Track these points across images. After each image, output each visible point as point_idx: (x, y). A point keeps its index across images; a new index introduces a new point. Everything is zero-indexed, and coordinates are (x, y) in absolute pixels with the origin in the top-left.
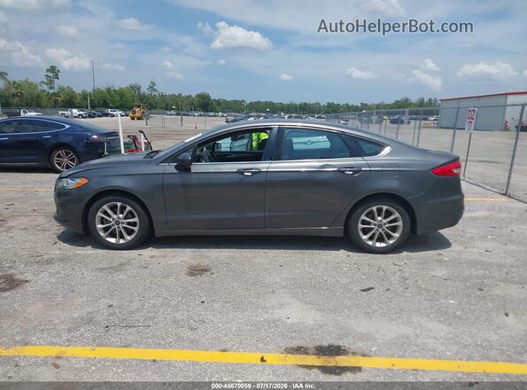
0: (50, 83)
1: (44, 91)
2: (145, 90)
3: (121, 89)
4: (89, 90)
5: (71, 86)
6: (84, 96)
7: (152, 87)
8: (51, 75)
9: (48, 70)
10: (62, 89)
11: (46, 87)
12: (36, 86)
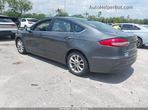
0: (99, 16)
1: (97, 18)
2: (125, 18)
3: (118, 17)
4: (109, 18)
5: (104, 17)
6: (107, 20)
7: (128, 17)
8: (99, 14)
9: (99, 13)
10: (102, 17)
11: (98, 17)
12: (95, 17)
